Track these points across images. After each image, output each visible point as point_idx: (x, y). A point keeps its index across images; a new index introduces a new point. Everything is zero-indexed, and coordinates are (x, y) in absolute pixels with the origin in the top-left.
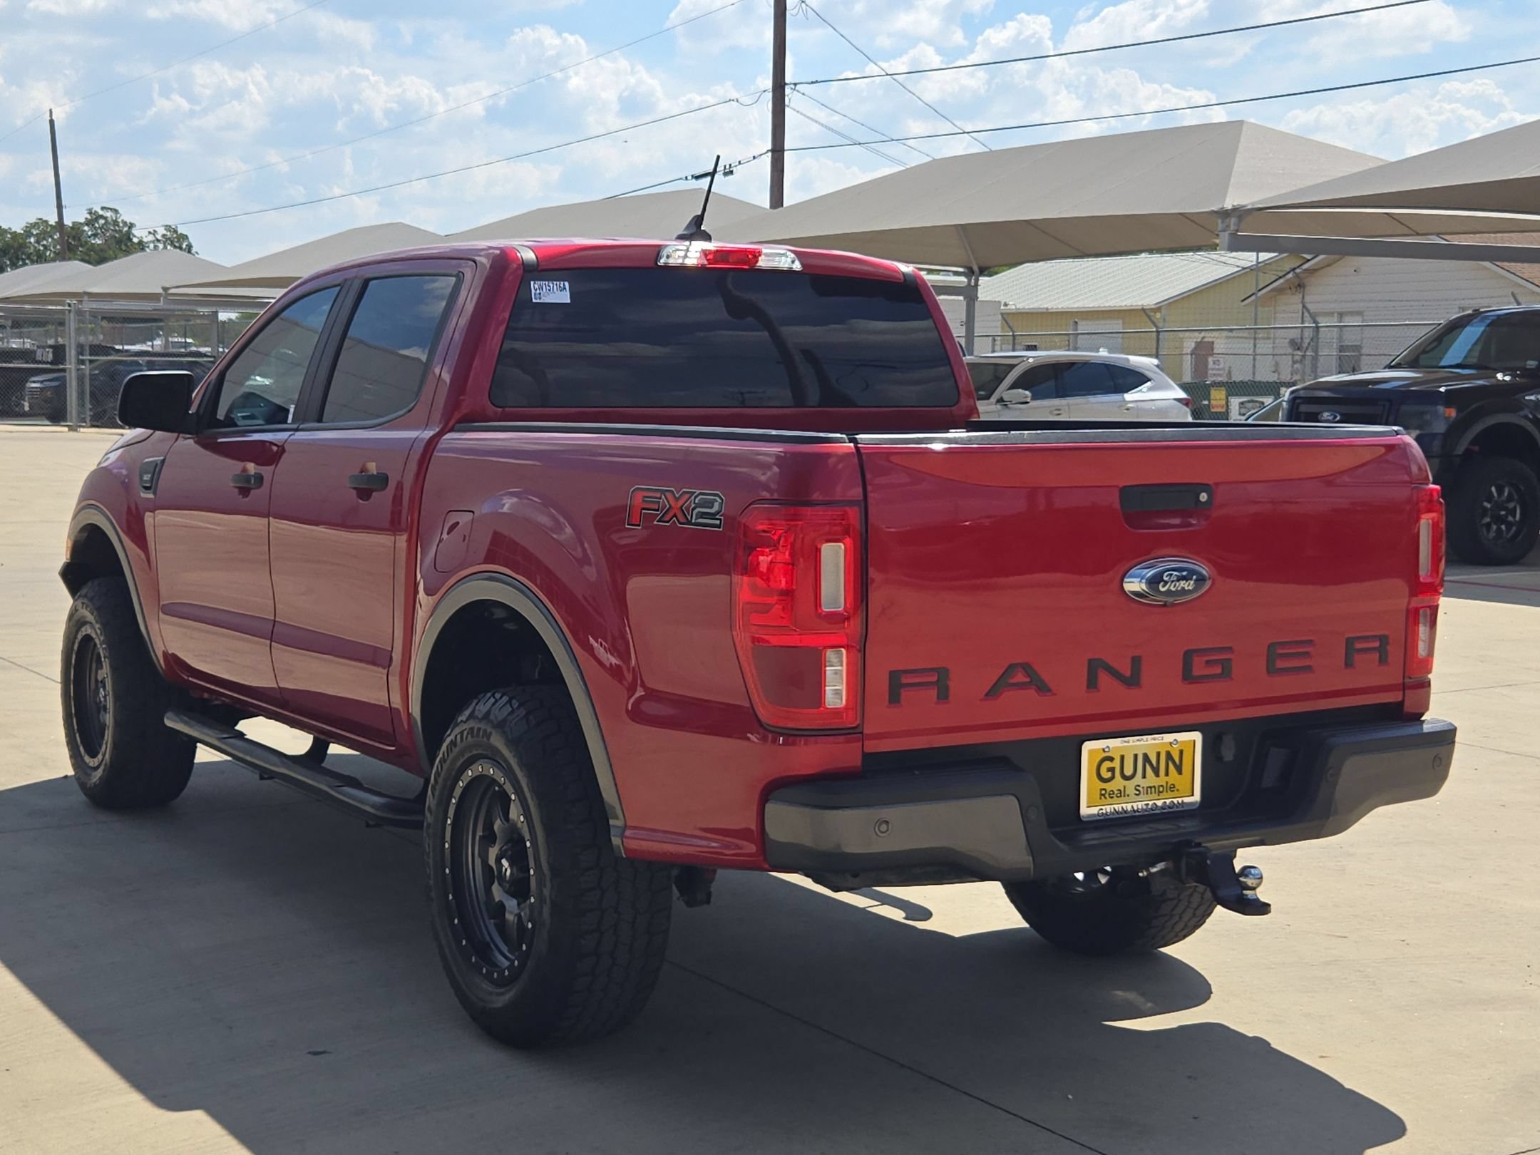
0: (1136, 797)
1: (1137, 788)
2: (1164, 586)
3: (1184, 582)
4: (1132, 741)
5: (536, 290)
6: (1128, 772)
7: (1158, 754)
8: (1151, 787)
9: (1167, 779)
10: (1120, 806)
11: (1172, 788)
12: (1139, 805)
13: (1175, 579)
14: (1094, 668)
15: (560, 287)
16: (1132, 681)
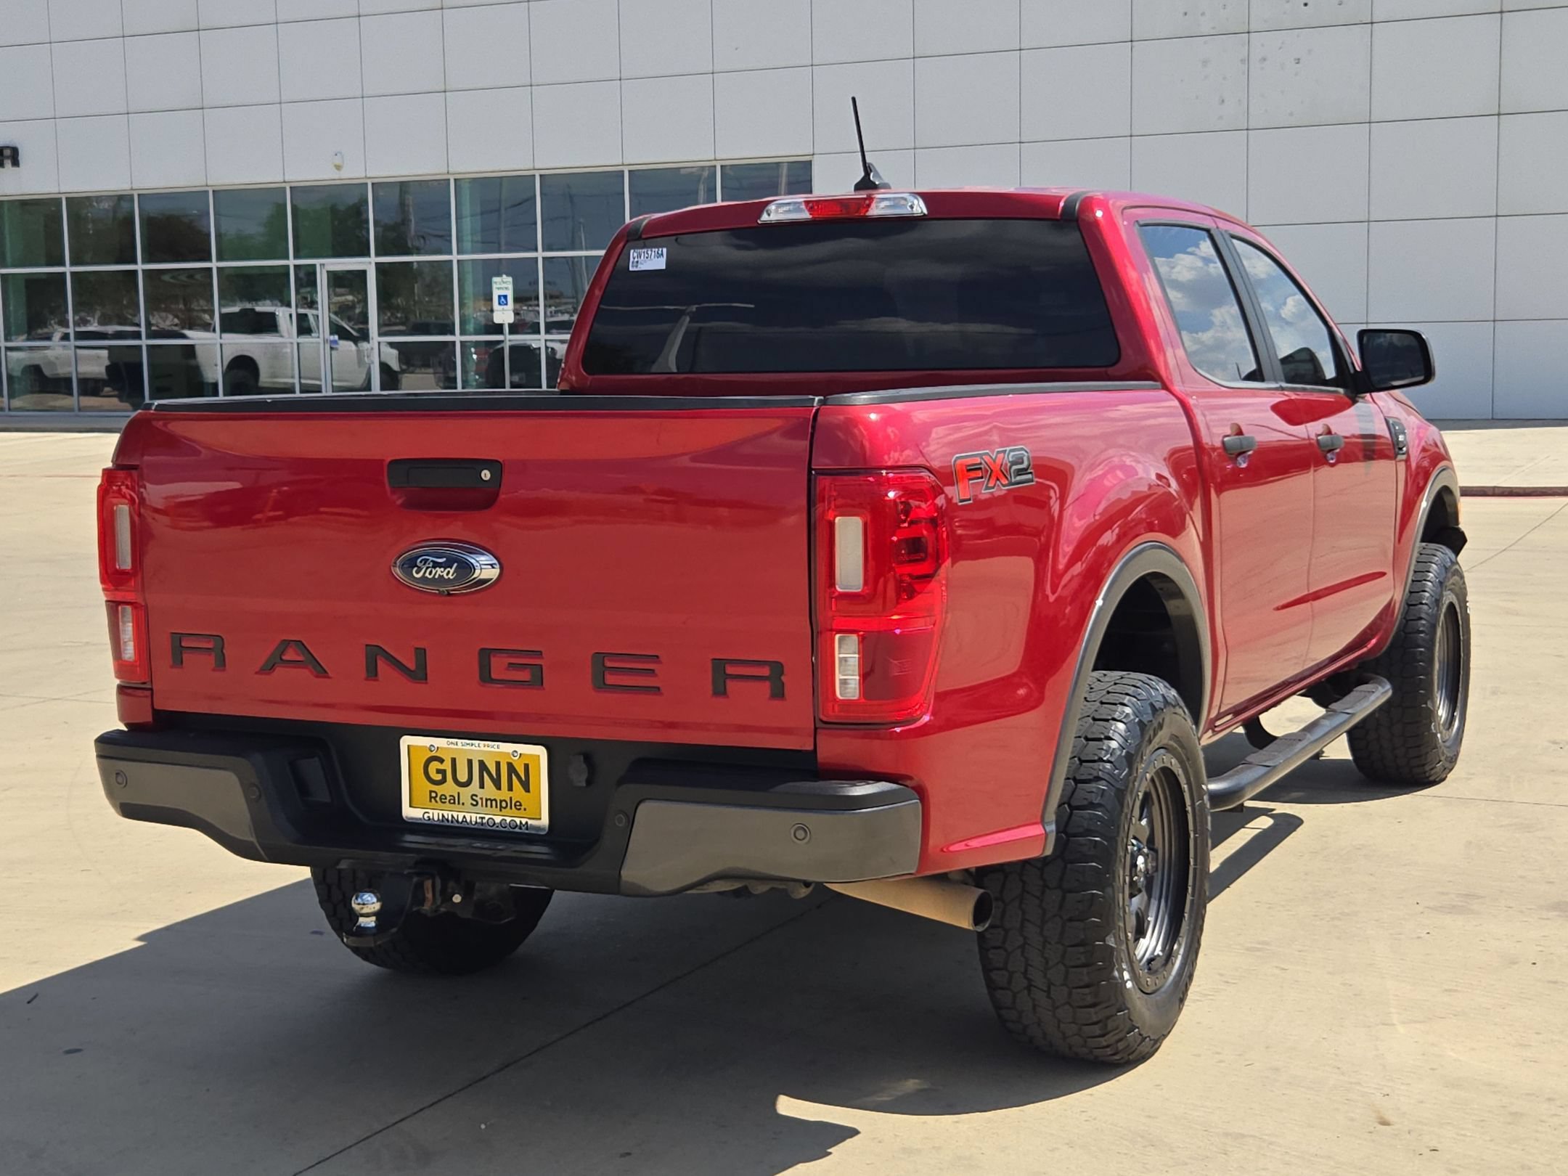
0: (471, 806)
1: (474, 797)
2: (417, 573)
3: (442, 569)
4: (461, 744)
5: (634, 258)
6: (463, 777)
7: (498, 764)
8: (491, 801)
9: (511, 794)
10: (450, 813)
11: (518, 805)
12: (473, 817)
13: (431, 565)
14: (374, 655)
15: (658, 253)
16: (419, 674)
